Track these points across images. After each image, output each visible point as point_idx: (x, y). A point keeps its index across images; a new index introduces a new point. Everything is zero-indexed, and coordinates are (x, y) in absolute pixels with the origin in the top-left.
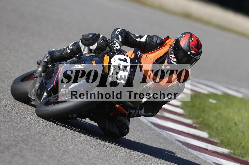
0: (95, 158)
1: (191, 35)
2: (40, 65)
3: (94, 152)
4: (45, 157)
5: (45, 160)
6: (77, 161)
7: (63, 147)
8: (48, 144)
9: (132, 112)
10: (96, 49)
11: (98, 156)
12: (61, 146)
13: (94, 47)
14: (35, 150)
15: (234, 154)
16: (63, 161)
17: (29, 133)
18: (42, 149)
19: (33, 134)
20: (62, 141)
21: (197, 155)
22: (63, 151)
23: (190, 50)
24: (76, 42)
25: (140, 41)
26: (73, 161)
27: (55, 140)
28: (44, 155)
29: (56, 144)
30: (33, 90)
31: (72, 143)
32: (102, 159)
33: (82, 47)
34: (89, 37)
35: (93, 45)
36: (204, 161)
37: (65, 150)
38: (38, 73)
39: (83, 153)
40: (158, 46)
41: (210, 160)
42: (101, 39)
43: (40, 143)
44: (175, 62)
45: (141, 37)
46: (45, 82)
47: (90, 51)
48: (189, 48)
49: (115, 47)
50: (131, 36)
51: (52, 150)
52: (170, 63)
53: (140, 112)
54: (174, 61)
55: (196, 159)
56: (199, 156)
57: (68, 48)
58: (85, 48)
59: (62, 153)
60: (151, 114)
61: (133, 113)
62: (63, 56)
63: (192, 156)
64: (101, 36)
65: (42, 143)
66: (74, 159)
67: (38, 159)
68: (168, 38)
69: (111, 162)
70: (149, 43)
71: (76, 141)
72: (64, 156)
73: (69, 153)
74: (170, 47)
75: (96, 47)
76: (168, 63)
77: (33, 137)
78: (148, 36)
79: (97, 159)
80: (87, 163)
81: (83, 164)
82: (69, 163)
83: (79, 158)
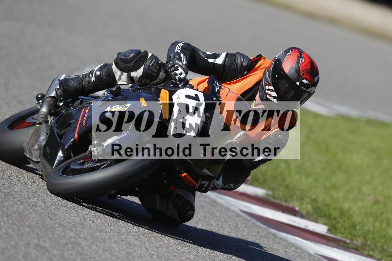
0: (55, 205)
1: (301, 53)
2: (44, 103)
6: (27, 210)
9: (204, 184)
10: (141, 77)
13: (137, 74)
15: (274, 197)
16: (6, 209)
23: (299, 77)
24: (106, 65)
25: (214, 64)
26: (20, 210)
30: (36, 147)
31: (19, 181)
33: (117, 73)
34: (129, 56)
35: (136, 70)
36: (225, 209)
38: (42, 116)
39: (36, 197)
40: (245, 72)
41: (235, 206)
44: (274, 97)
45: (216, 56)
46: (58, 134)
47: (131, 79)
48: (299, 75)
49: (176, 74)
52: (264, 99)
53: (216, 182)
54: (272, 97)
55: (214, 205)
57: (92, 75)
58: (122, 74)
59: (3, 197)
60: (232, 185)
61: (206, 186)
62: (84, 88)
63: (207, 200)
64: (150, 55)
66: (22, 206)
68: (259, 57)
70: (229, 66)
72: (6, 201)
73: (14, 198)
74: (265, 73)
75: (141, 74)
76: (262, 99)
78: (227, 54)
79: (59, 207)
80: (42, 212)
81: (36, 214)
82: (15, 213)
83: (29, 204)
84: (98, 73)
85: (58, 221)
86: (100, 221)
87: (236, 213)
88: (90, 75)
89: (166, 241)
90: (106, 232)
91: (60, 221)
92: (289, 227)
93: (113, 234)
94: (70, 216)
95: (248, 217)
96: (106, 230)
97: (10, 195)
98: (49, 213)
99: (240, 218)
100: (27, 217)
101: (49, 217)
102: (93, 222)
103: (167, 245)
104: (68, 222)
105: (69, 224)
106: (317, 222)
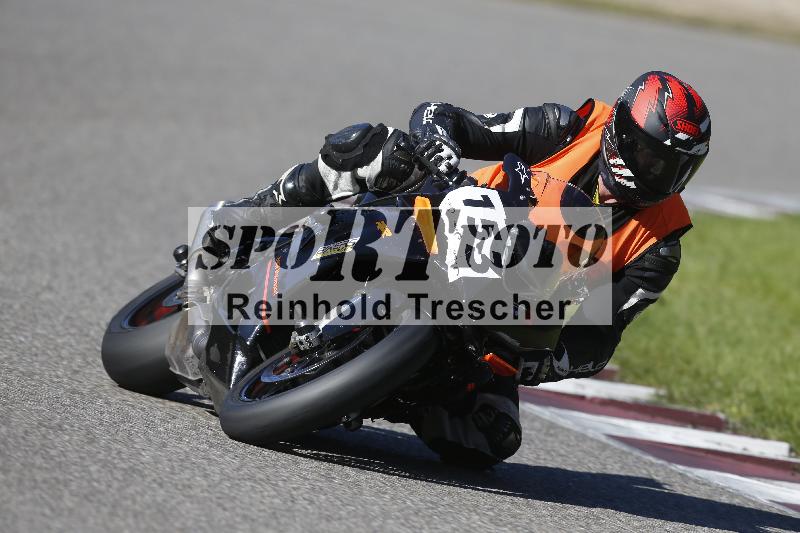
0: (229, 478)
1: (664, 79)
3: (222, 460)
4: (69, 502)
5: (71, 511)
6: (173, 498)
7: (122, 459)
8: (73, 456)
9: (529, 368)
10: (380, 176)
11: (238, 469)
12: (114, 458)
13: (371, 170)
14: (35, 481)
15: (671, 398)
16: (129, 502)
17: (8, 431)
18: (55, 475)
19: (20, 431)
20: (115, 441)
21: (553, 421)
22: (122, 472)
26: (159, 499)
27: (92, 441)
28: (66, 493)
29: (99, 453)
30: (190, 352)
31: (150, 440)
32: (252, 478)
33: (329, 175)
34: (350, 137)
35: (368, 164)
36: (576, 437)
37: (131, 468)
39: (187, 468)
40: (567, 137)
41: (595, 429)
42: (392, 142)
43: (48, 458)
44: (629, 179)
45: (505, 118)
48: (666, 125)
50: (471, 123)
51: (90, 473)
53: (556, 363)
54: (625, 178)
55: (552, 432)
56: (562, 422)
57: (278, 190)
58: (340, 177)
59: (120, 478)
60: (590, 366)
61: (534, 371)
63: (537, 425)
65: (52, 458)
66: (162, 492)
67: (47, 511)
68: (590, 105)
69: (280, 483)
71: (160, 432)
72: (128, 486)
73: (143, 476)
74: (604, 134)
75: (379, 169)
77: (22, 441)
78: (526, 111)
79: (237, 482)
80: (205, 497)
81: (192, 503)
82: (149, 507)
83: (176, 485)
84: (290, 185)
85: (239, 511)
86: (323, 497)
87: (599, 442)
88: (274, 192)
89: (464, 520)
90: (340, 519)
91: (243, 509)
92: (710, 456)
93: (354, 520)
94: (263, 497)
95: (625, 448)
96: (340, 515)
97: (134, 471)
98: (219, 498)
99: (608, 453)
100: (175, 513)
101: (219, 505)
102: (311, 502)
103: (468, 528)
104: (260, 511)
105: (261, 514)
106: (766, 437)
